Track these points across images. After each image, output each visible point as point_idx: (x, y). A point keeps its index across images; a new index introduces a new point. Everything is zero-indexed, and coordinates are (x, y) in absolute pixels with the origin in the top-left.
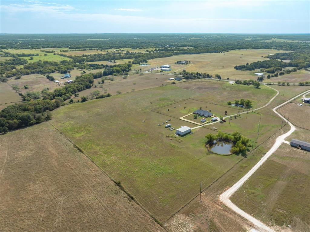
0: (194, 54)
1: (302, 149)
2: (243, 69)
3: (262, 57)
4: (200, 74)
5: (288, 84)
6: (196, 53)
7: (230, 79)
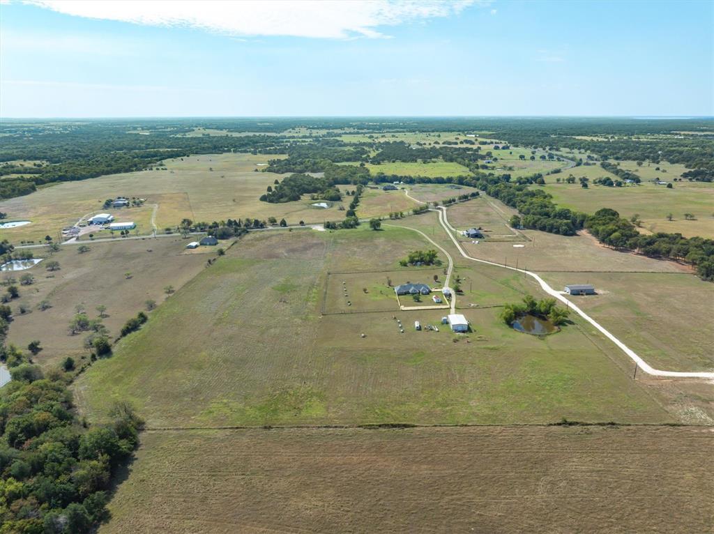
0: (87, 178)
1: (587, 294)
2: (282, 200)
3: (256, 170)
4: (238, 222)
5: (401, 214)
6: (92, 176)
7: (305, 222)
